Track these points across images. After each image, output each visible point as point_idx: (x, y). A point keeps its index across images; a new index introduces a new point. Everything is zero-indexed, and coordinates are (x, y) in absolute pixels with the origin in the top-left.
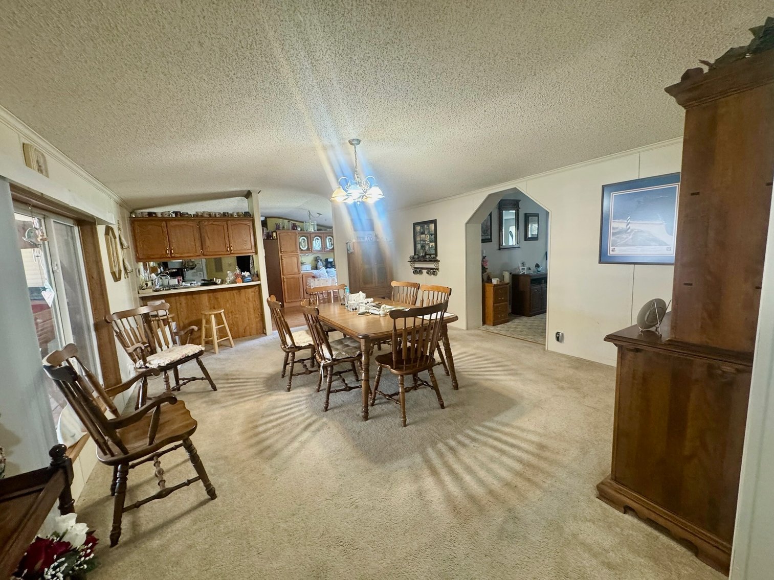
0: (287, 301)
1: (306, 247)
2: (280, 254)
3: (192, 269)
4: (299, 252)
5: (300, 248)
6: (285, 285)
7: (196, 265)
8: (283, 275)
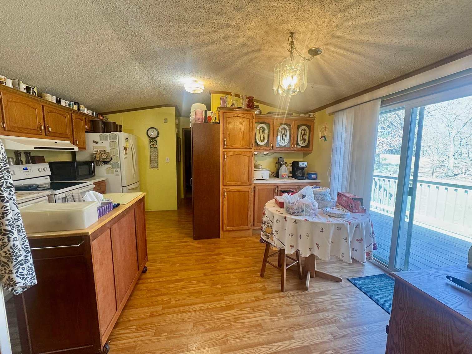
0: (225, 229)
1: (266, 141)
2: (222, 150)
3: (106, 163)
4: (254, 148)
5: (256, 142)
6: (225, 202)
7: (111, 159)
8: (224, 185)
